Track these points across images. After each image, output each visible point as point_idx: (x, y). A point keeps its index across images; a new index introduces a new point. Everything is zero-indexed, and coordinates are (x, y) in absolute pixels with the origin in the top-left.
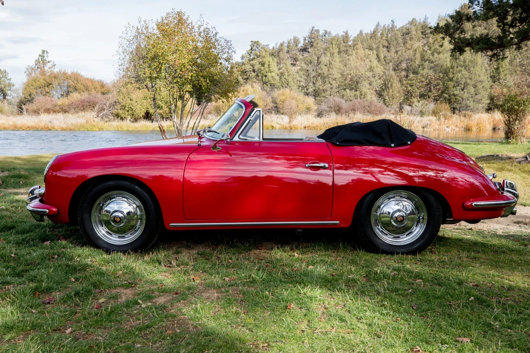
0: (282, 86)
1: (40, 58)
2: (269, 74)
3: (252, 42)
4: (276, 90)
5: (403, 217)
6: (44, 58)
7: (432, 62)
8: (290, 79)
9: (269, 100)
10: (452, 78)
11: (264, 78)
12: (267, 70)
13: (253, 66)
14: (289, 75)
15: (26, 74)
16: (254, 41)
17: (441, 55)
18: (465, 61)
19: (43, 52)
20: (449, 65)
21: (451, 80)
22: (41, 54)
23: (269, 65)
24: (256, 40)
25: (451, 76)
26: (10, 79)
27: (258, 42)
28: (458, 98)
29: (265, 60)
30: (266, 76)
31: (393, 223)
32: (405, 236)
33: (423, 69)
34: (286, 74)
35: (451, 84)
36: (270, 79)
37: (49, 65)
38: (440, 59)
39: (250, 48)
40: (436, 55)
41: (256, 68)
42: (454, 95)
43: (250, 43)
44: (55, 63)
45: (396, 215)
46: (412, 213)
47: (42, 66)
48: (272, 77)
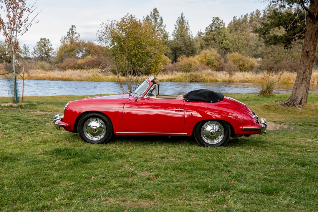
0: (233, 50)
1: (70, 31)
2: (224, 41)
3: (213, 18)
4: (228, 53)
5: (214, 132)
6: (73, 31)
9: (222, 61)
11: (221, 44)
12: (223, 38)
13: (213, 35)
15: (61, 42)
16: (215, 17)
19: (73, 26)
22: (71, 28)
23: (225, 35)
24: (217, 17)
26: (51, 45)
27: (218, 18)
31: (210, 135)
32: (216, 140)
34: (237, 41)
37: (76, 35)
39: (212, 22)
41: (216, 37)
43: (212, 19)
44: (80, 34)
45: (211, 131)
46: (218, 131)
47: (72, 36)
48: (226, 44)
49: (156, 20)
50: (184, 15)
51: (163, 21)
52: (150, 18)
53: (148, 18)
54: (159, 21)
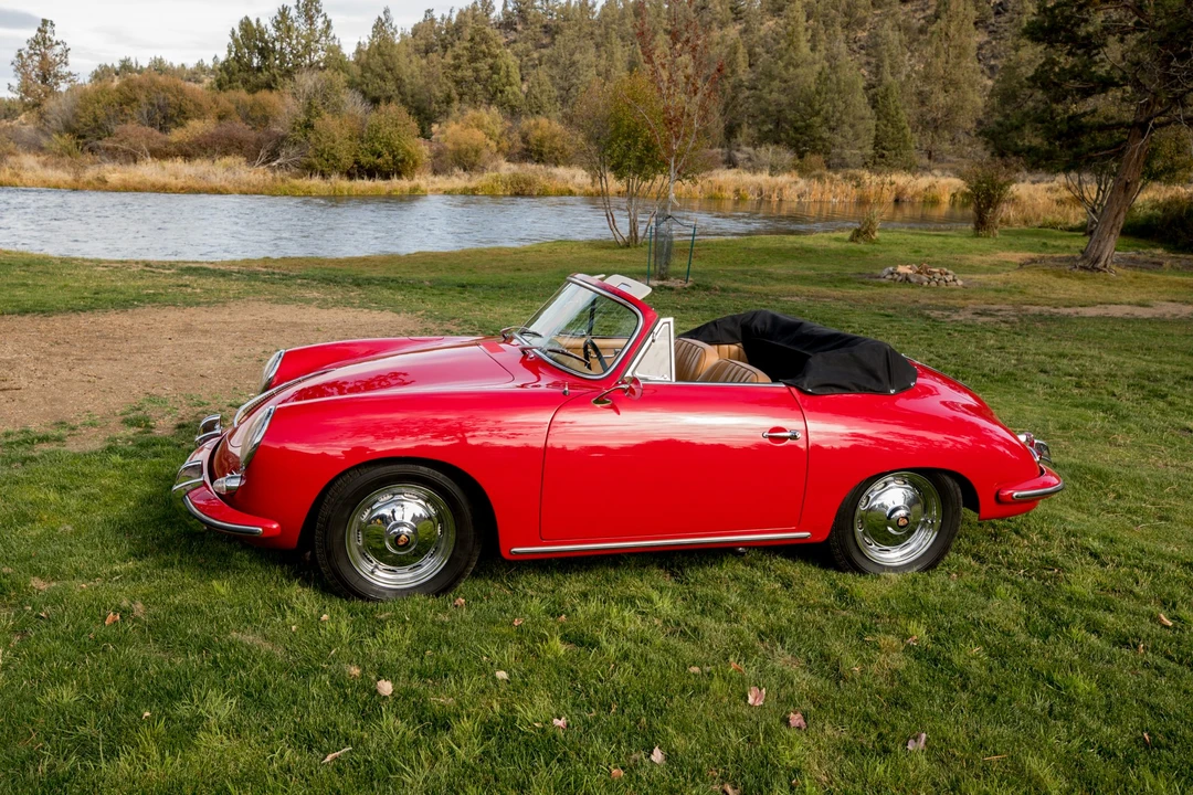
0: (530, 110)
1: (39, 35)
2: (508, 88)
4: (521, 117)
6: (47, 35)
7: (786, 81)
8: (544, 99)
9: (516, 136)
10: (819, 112)
11: (499, 95)
12: (504, 80)
13: (476, 70)
14: (542, 92)
15: (13, 67)
17: (800, 71)
18: (838, 83)
19: (45, 22)
20: (813, 88)
21: (818, 113)
22: (40, 27)
23: (507, 72)
25: (817, 107)
28: (827, 144)
29: (500, 62)
30: (501, 92)
33: (771, 92)
35: (818, 120)
36: (511, 97)
37: (58, 50)
38: (797, 77)
40: (791, 69)
41: (483, 75)
42: (821, 138)
44: (67, 47)
47: (43, 50)
48: (514, 93)
49: (310, 19)
50: (392, 14)
51: (333, 23)
52: (293, 13)
53: (284, 12)
54: (319, 23)
